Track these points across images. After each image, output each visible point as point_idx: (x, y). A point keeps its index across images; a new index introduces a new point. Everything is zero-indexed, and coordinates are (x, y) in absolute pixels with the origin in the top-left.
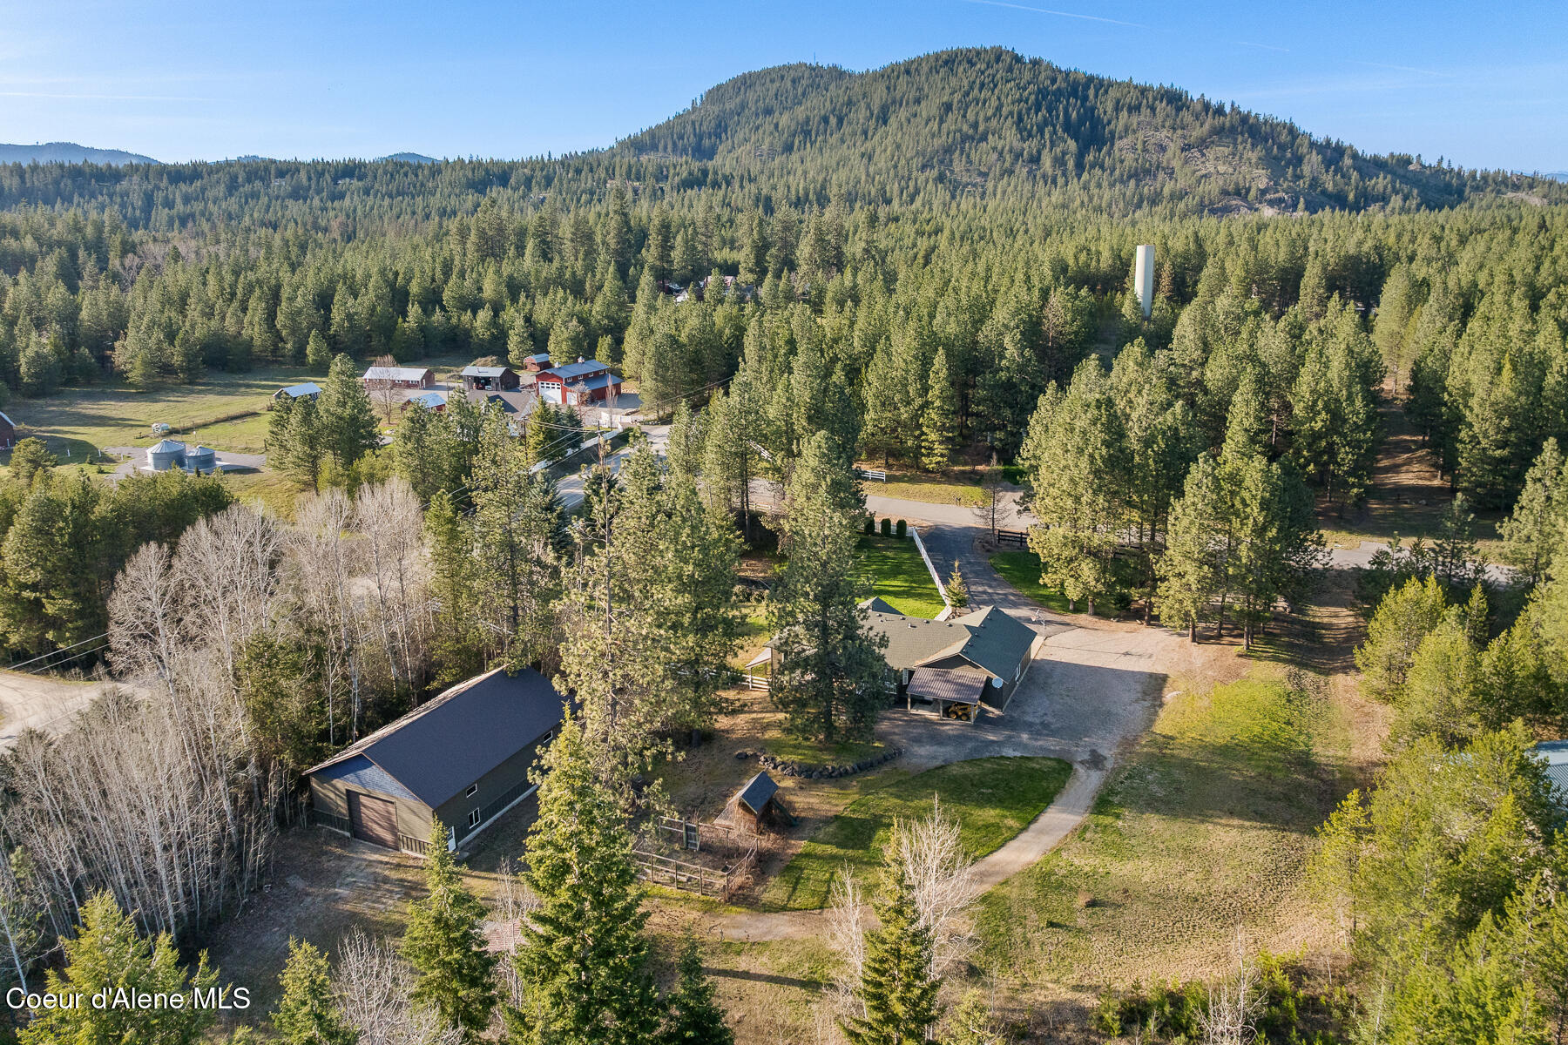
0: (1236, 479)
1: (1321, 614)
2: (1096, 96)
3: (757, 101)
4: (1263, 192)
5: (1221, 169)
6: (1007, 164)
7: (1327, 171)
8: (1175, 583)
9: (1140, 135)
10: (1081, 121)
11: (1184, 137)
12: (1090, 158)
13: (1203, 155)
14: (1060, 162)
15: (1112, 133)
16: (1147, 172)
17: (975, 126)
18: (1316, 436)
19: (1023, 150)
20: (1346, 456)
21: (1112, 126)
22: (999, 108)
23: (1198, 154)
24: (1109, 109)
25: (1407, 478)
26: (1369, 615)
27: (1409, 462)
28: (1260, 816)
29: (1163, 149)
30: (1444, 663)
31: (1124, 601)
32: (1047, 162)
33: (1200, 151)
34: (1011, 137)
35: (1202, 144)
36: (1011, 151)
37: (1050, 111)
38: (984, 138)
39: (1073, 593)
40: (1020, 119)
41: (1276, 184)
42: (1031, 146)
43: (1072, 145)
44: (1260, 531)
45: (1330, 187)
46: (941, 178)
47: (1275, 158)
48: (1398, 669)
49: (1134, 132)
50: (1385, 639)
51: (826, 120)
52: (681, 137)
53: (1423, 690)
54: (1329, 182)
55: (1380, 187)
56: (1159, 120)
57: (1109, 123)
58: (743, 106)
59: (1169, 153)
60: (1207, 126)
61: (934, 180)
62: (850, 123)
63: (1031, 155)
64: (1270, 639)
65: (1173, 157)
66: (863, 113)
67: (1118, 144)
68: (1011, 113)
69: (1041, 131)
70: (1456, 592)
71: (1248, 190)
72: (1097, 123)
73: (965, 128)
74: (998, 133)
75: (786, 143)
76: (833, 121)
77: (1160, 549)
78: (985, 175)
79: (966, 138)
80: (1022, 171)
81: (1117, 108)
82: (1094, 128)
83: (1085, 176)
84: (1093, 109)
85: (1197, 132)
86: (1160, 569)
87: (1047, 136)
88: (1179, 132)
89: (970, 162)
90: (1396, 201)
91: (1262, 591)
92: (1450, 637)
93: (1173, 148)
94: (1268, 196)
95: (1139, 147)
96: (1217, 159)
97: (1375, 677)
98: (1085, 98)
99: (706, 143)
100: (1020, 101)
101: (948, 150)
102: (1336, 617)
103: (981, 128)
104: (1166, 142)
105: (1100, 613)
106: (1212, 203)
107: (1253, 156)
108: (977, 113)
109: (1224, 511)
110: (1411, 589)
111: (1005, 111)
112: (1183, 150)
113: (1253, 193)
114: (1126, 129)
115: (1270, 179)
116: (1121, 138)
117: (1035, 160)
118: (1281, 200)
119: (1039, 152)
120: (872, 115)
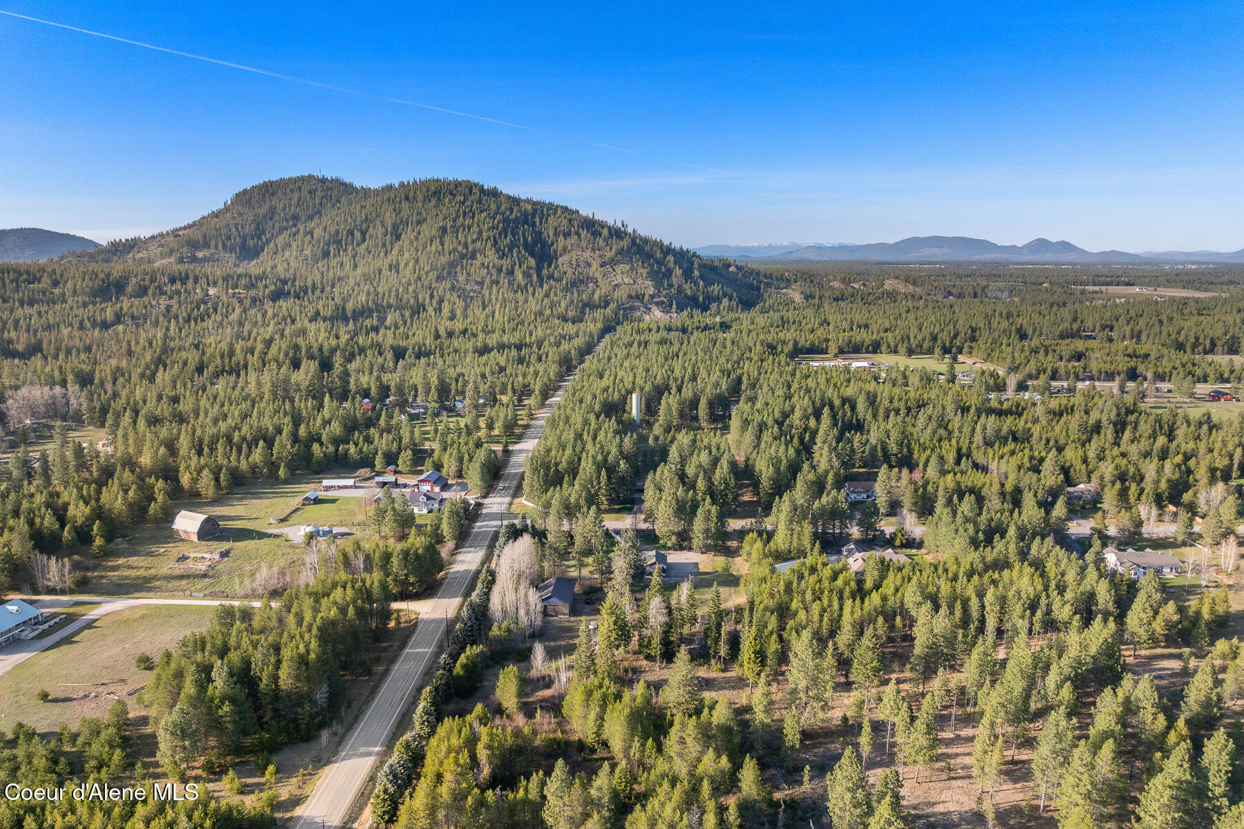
0: (709, 511)
1: (729, 543)
2: (541, 224)
3: (284, 209)
4: (652, 297)
5: (626, 280)
6: (494, 277)
7: (686, 282)
8: (696, 539)
9: (573, 254)
10: (535, 243)
11: (601, 256)
12: (545, 272)
13: (614, 270)
14: (527, 275)
15: (555, 252)
16: (582, 282)
17: (466, 246)
18: (722, 491)
19: (502, 266)
20: (730, 496)
21: (555, 246)
22: (480, 233)
23: (611, 270)
24: (551, 234)
25: (746, 498)
26: (742, 542)
27: (746, 492)
28: (727, 586)
29: (589, 265)
30: (758, 549)
31: (681, 545)
32: (519, 276)
33: (612, 267)
34: (491, 256)
35: (613, 262)
36: (494, 267)
37: (514, 236)
38: (473, 257)
39: (669, 544)
40: (496, 242)
41: (659, 291)
42: (506, 263)
43: (532, 262)
44: (716, 524)
45: (689, 292)
46: (453, 288)
47: (656, 272)
48: (749, 554)
49: (569, 252)
50: (746, 546)
51: (351, 233)
52: (229, 238)
53: (754, 556)
54: (688, 289)
55: (716, 292)
56: (584, 244)
57: (552, 244)
58: (273, 211)
59: (593, 269)
60: (614, 250)
61: (450, 290)
62: (371, 237)
63: (507, 269)
64: (719, 551)
65: (595, 270)
66: (380, 231)
67: (560, 260)
68: (489, 238)
69: (511, 251)
70: (760, 534)
71: (643, 295)
72: (545, 246)
73: (460, 248)
74: (483, 252)
75: (323, 249)
76: (357, 234)
77: (692, 530)
78: (481, 284)
79: (463, 256)
80: (504, 281)
81: (556, 234)
82: (543, 247)
83: (546, 287)
84: (540, 233)
85: (609, 254)
86: (692, 536)
87: (515, 255)
88: (597, 252)
89: (469, 274)
90: (725, 302)
91: (717, 539)
92: (759, 544)
93: (595, 265)
94: (655, 300)
95: (574, 262)
96: (622, 273)
97: (744, 556)
98: (534, 224)
99: (251, 243)
100: (493, 228)
101: (452, 265)
102: (733, 544)
103: (470, 248)
104: (590, 260)
105: (675, 550)
106: (623, 304)
107: (644, 272)
108: (466, 238)
109: (707, 519)
110: (751, 534)
111: (485, 235)
112: (602, 266)
113: (646, 297)
114: (565, 249)
115: (655, 288)
116: (561, 255)
117: (511, 272)
118: (663, 302)
119: (513, 267)
120: (387, 231)
